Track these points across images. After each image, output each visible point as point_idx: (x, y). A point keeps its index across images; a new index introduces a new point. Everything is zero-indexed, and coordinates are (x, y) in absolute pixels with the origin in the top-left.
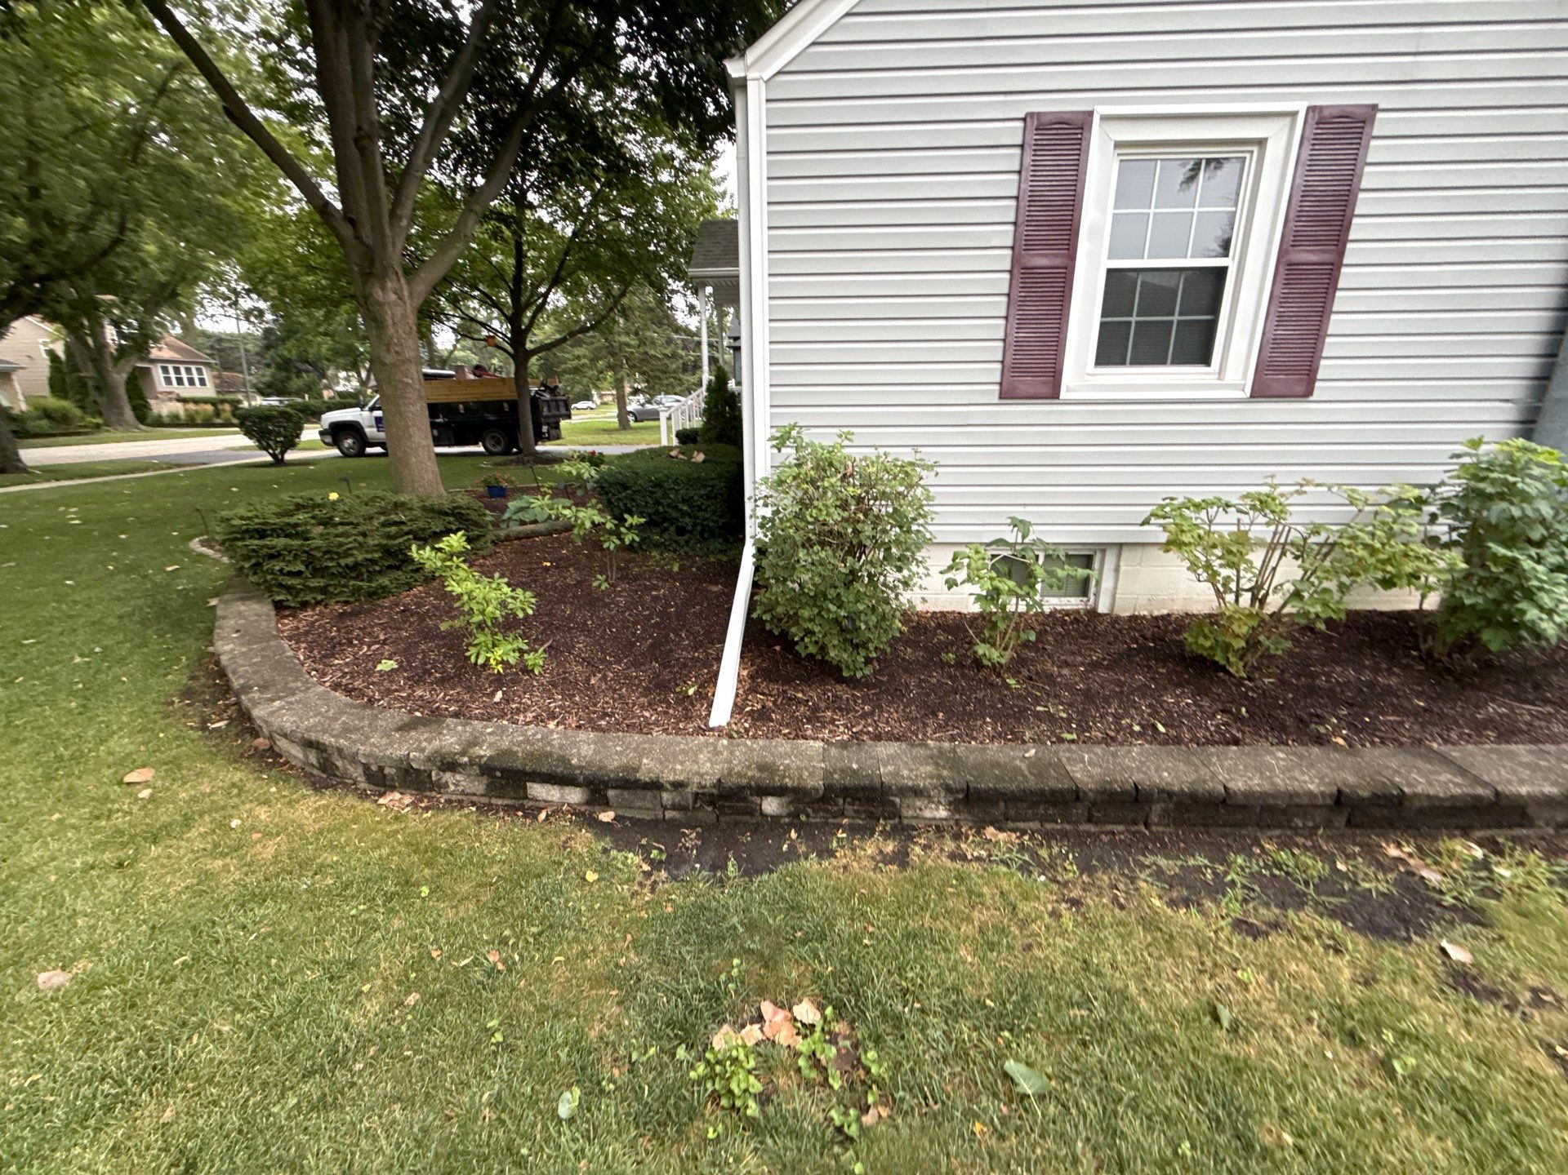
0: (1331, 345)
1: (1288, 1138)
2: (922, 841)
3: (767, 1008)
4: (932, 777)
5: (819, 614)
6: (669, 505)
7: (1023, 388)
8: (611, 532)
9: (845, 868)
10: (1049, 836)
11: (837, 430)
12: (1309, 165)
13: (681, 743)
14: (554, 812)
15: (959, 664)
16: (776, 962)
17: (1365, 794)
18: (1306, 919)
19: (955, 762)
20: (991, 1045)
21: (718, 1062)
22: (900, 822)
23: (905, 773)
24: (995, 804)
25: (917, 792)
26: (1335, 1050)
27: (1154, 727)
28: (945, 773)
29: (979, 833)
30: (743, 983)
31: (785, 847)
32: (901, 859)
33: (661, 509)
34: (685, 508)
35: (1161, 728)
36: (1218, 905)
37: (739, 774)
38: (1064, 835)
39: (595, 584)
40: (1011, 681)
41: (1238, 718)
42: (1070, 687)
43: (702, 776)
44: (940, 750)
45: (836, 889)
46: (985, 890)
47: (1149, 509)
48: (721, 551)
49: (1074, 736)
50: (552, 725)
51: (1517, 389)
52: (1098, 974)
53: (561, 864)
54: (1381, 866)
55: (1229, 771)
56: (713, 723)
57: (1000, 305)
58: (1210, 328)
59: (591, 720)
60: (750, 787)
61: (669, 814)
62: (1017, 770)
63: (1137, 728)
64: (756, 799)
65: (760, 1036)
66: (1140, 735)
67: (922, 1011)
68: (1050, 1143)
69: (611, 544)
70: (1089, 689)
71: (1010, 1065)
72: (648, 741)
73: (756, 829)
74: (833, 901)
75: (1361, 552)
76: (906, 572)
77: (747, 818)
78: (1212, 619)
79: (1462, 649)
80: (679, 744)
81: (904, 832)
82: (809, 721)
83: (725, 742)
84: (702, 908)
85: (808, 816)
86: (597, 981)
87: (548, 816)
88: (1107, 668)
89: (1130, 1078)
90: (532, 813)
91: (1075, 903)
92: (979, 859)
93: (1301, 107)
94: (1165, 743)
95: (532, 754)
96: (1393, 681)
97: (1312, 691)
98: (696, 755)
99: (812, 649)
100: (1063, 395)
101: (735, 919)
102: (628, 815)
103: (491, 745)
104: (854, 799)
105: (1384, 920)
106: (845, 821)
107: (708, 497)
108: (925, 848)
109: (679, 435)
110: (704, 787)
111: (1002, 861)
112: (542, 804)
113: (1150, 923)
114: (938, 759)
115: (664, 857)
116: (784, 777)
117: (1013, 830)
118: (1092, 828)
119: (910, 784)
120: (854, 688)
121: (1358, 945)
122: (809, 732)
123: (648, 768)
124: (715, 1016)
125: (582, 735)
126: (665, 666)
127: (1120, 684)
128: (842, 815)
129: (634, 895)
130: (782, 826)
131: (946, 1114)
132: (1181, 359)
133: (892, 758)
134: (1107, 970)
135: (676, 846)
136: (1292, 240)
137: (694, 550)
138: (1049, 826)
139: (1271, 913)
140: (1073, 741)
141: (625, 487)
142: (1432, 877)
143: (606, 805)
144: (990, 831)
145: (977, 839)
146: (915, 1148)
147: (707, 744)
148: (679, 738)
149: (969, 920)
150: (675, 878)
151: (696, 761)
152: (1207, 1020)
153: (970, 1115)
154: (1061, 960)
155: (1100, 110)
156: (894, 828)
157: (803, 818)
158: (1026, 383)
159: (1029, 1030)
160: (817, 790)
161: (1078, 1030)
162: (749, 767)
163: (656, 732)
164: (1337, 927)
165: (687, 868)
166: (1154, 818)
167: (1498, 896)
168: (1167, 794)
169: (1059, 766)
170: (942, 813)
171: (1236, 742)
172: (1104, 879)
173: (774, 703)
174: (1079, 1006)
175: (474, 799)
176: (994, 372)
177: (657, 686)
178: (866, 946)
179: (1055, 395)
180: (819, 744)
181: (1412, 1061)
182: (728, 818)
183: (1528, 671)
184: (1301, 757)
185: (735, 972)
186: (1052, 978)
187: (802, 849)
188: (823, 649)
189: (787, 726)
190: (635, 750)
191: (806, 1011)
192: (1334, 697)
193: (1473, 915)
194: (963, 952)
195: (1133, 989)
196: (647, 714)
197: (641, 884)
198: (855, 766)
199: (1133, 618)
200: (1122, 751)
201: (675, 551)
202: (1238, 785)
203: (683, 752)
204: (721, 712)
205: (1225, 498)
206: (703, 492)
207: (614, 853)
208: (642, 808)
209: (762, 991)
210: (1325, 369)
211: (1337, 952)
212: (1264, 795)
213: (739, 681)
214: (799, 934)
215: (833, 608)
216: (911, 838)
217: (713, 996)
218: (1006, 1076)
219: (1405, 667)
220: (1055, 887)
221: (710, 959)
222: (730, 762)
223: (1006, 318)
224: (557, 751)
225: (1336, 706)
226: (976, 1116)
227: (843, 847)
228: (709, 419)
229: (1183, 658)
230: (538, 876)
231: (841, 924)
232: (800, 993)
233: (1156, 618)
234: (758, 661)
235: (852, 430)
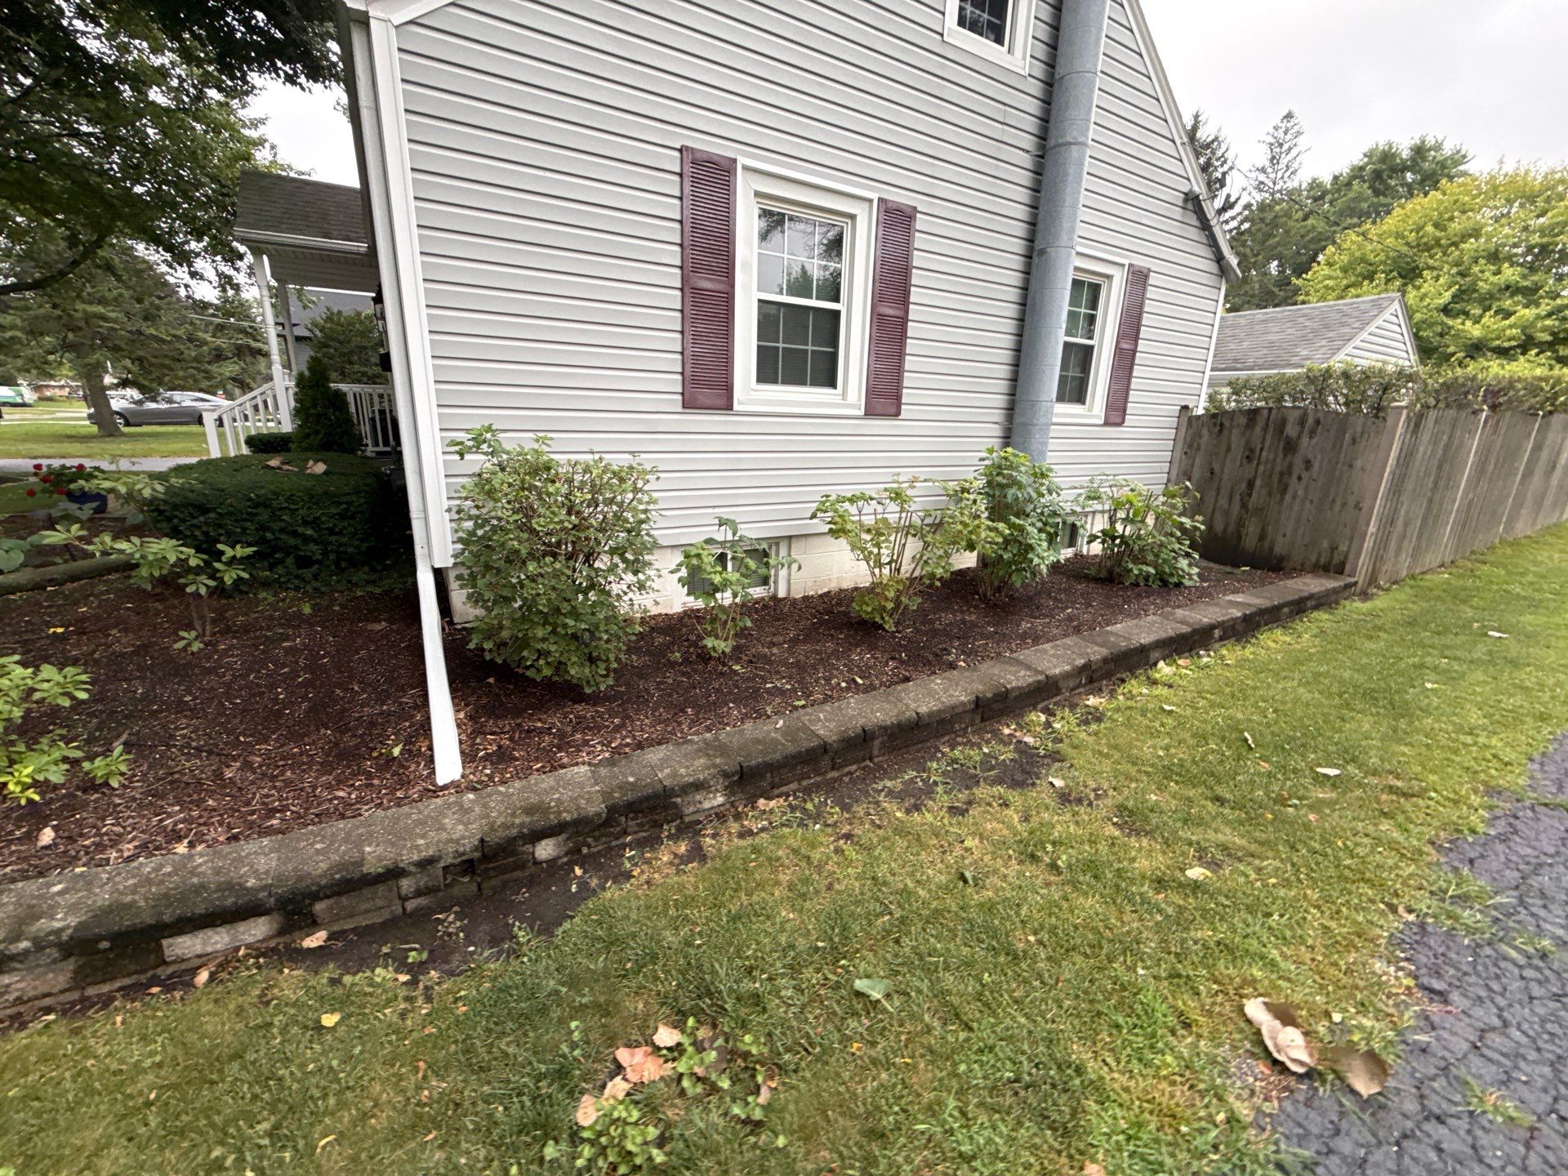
0: (908, 379)
1: (1032, 938)
2: (709, 832)
3: (623, 1055)
4: (708, 768)
5: (554, 632)
6: (282, 530)
7: (702, 400)
8: (198, 571)
9: (648, 882)
10: (808, 791)
11: (531, 435)
12: (883, 241)
13: (410, 814)
14: (222, 966)
15: (686, 661)
16: (617, 1004)
17: (989, 695)
18: (982, 792)
19: (722, 749)
20: (834, 978)
21: (600, 1134)
22: (682, 822)
23: (683, 771)
24: (762, 776)
25: (698, 786)
26: (1030, 870)
27: (854, 681)
28: (718, 761)
29: (754, 808)
30: (588, 1043)
31: (574, 888)
32: (697, 854)
33: (269, 535)
34: (309, 532)
35: (860, 681)
36: (934, 800)
37: (505, 826)
38: (818, 786)
39: (180, 645)
40: (737, 667)
41: (902, 662)
42: (785, 663)
43: (457, 842)
44: (705, 741)
45: (648, 908)
46: (780, 853)
47: (815, 505)
48: (368, 582)
49: (803, 702)
50: (181, 848)
51: (998, 416)
52: (885, 883)
53: (271, 1024)
54: (1005, 744)
55: (914, 701)
56: (442, 779)
57: (674, 320)
58: (833, 358)
59: (251, 825)
60: (521, 836)
61: (411, 905)
62: (776, 742)
63: (844, 685)
64: (528, 848)
65: (626, 1086)
66: (848, 689)
67: (770, 979)
68: (909, 1027)
69: (202, 586)
70: (798, 662)
71: (859, 984)
72: (362, 824)
73: (531, 882)
74: (649, 919)
75: (960, 527)
76: (641, 576)
77: (518, 874)
78: (871, 590)
79: (999, 589)
80: (409, 815)
81: (690, 829)
82: (560, 749)
83: (471, 796)
84: (506, 989)
85: (589, 846)
86: (396, 1137)
87: (212, 977)
88: (804, 642)
89: (935, 950)
90: (182, 979)
91: (848, 837)
92: (763, 830)
93: (874, 196)
94: (866, 691)
95: (166, 896)
96: (973, 618)
97: (935, 633)
98: (438, 821)
99: (547, 672)
100: (736, 407)
101: (552, 983)
102: (349, 925)
103: (71, 909)
104: (637, 812)
105: (1019, 777)
106: (629, 839)
107: (342, 517)
108: (714, 836)
109: (250, 441)
110: (463, 854)
111: (783, 825)
112: (197, 962)
113: (901, 831)
114: (707, 749)
115: (425, 956)
116: (560, 813)
117: (779, 796)
118: (835, 774)
119: (691, 780)
120: (595, 705)
121: (1014, 796)
122: (565, 760)
123: (375, 855)
124: (571, 1093)
125: (248, 847)
126: (342, 730)
127: (819, 653)
128: (625, 833)
129: (403, 1015)
130: (561, 867)
131: (827, 1051)
132: (816, 383)
133: (665, 761)
134: (890, 878)
135: (435, 938)
136: (878, 299)
137: (328, 584)
138: (805, 783)
139: (963, 796)
140: (804, 707)
141: (204, 510)
142: (1029, 740)
143: (313, 924)
144: (761, 802)
145: (756, 813)
146: (818, 1095)
147: (449, 806)
148: (406, 809)
149: (777, 883)
150: (451, 974)
151: (442, 828)
152: (961, 884)
153: (846, 1040)
154: (857, 884)
155: (742, 161)
156: (678, 829)
157: (585, 850)
158: (705, 395)
159: (858, 951)
160: (599, 815)
161: (889, 933)
162: (513, 815)
163: (366, 811)
164: (1000, 789)
165: (457, 957)
166: (876, 752)
167: (1061, 741)
168: (884, 729)
169: (805, 728)
170: (720, 800)
171: (907, 679)
172: (859, 810)
173: (511, 739)
174: (882, 914)
175: (47, 1001)
176: (675, 383)
177: (341, 756)
178: (699, 946)
179: (728, 407)
180: (584, 769)
181: (1064, 857)
182: (493, 882)
183: (1030, 598)
184: (950, 680)
185: (576, 1036)
186: (857, 903)
187: (594, 882)
188: (560, 666)
189: (537, 760)
190: (345, 840)
191: (666, 1036)
192: (947, 634)
193: (1056, 757)
194: (784, 914)
195: (911, 885)
196: (341, 794)
197: (408, 999)
198: (631, 779)
199: (806, 598)
200: (844, 704)
201: (297, 589)
202: (923, 710)
203: (418, 822)
204: (448, 764)
205: (868, 493)
206: (333, 510)
207: (347, 979)
208: (373, 909)
209: (612, 1041)
210: (907, 395)
211: (1007, 806)
212: (939, 711)
213: (458, 726)
214: (629, 965)
215: (571, 622)
216: (698, 833)
217: (561, 1074)
218: (859, 994)
219: (976, 607)
220: (829, 830)
221: (538, 1038)
222: (488, 816)
223: (682, 332)
224: (212, 880)
225: (951, 640)
226: (849, 1039)
227: (636, 865)
228: (305, 421)
229: (852, 625)
230: (238, 1056)
231: (669, 937)
232: (652, 1023)
233: (821, 596)
234: (472, 699)
235: (550, 435)
